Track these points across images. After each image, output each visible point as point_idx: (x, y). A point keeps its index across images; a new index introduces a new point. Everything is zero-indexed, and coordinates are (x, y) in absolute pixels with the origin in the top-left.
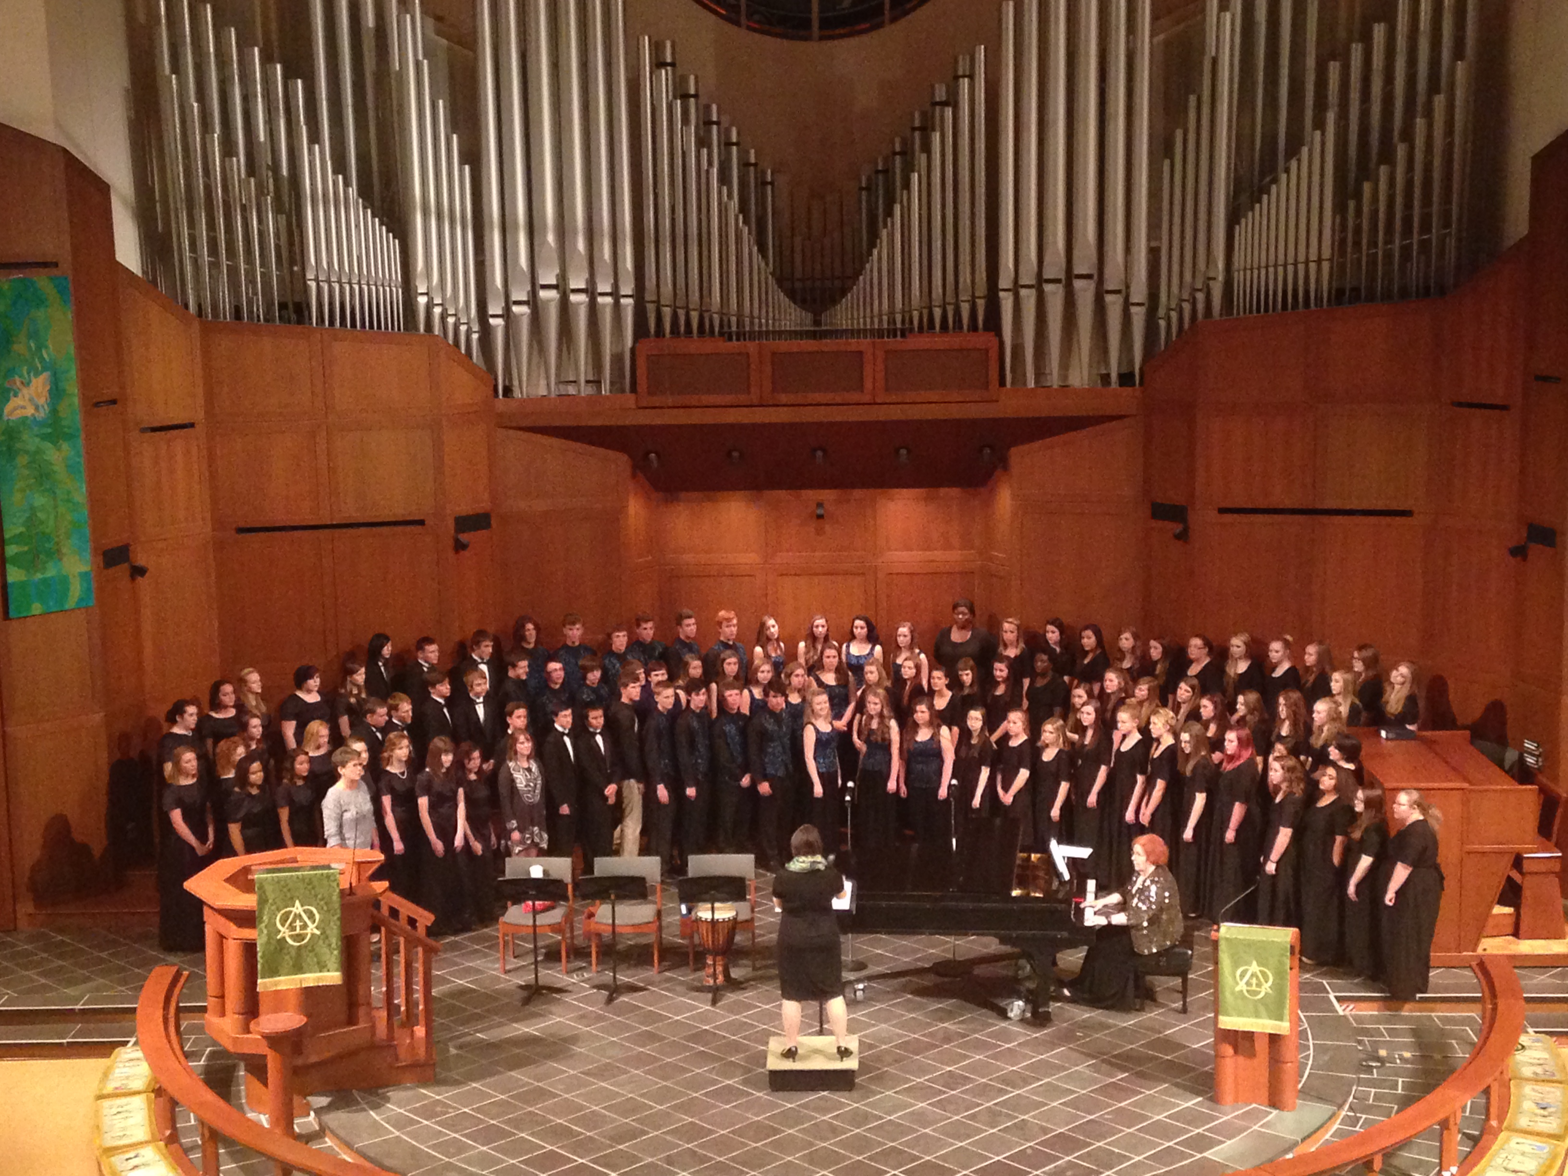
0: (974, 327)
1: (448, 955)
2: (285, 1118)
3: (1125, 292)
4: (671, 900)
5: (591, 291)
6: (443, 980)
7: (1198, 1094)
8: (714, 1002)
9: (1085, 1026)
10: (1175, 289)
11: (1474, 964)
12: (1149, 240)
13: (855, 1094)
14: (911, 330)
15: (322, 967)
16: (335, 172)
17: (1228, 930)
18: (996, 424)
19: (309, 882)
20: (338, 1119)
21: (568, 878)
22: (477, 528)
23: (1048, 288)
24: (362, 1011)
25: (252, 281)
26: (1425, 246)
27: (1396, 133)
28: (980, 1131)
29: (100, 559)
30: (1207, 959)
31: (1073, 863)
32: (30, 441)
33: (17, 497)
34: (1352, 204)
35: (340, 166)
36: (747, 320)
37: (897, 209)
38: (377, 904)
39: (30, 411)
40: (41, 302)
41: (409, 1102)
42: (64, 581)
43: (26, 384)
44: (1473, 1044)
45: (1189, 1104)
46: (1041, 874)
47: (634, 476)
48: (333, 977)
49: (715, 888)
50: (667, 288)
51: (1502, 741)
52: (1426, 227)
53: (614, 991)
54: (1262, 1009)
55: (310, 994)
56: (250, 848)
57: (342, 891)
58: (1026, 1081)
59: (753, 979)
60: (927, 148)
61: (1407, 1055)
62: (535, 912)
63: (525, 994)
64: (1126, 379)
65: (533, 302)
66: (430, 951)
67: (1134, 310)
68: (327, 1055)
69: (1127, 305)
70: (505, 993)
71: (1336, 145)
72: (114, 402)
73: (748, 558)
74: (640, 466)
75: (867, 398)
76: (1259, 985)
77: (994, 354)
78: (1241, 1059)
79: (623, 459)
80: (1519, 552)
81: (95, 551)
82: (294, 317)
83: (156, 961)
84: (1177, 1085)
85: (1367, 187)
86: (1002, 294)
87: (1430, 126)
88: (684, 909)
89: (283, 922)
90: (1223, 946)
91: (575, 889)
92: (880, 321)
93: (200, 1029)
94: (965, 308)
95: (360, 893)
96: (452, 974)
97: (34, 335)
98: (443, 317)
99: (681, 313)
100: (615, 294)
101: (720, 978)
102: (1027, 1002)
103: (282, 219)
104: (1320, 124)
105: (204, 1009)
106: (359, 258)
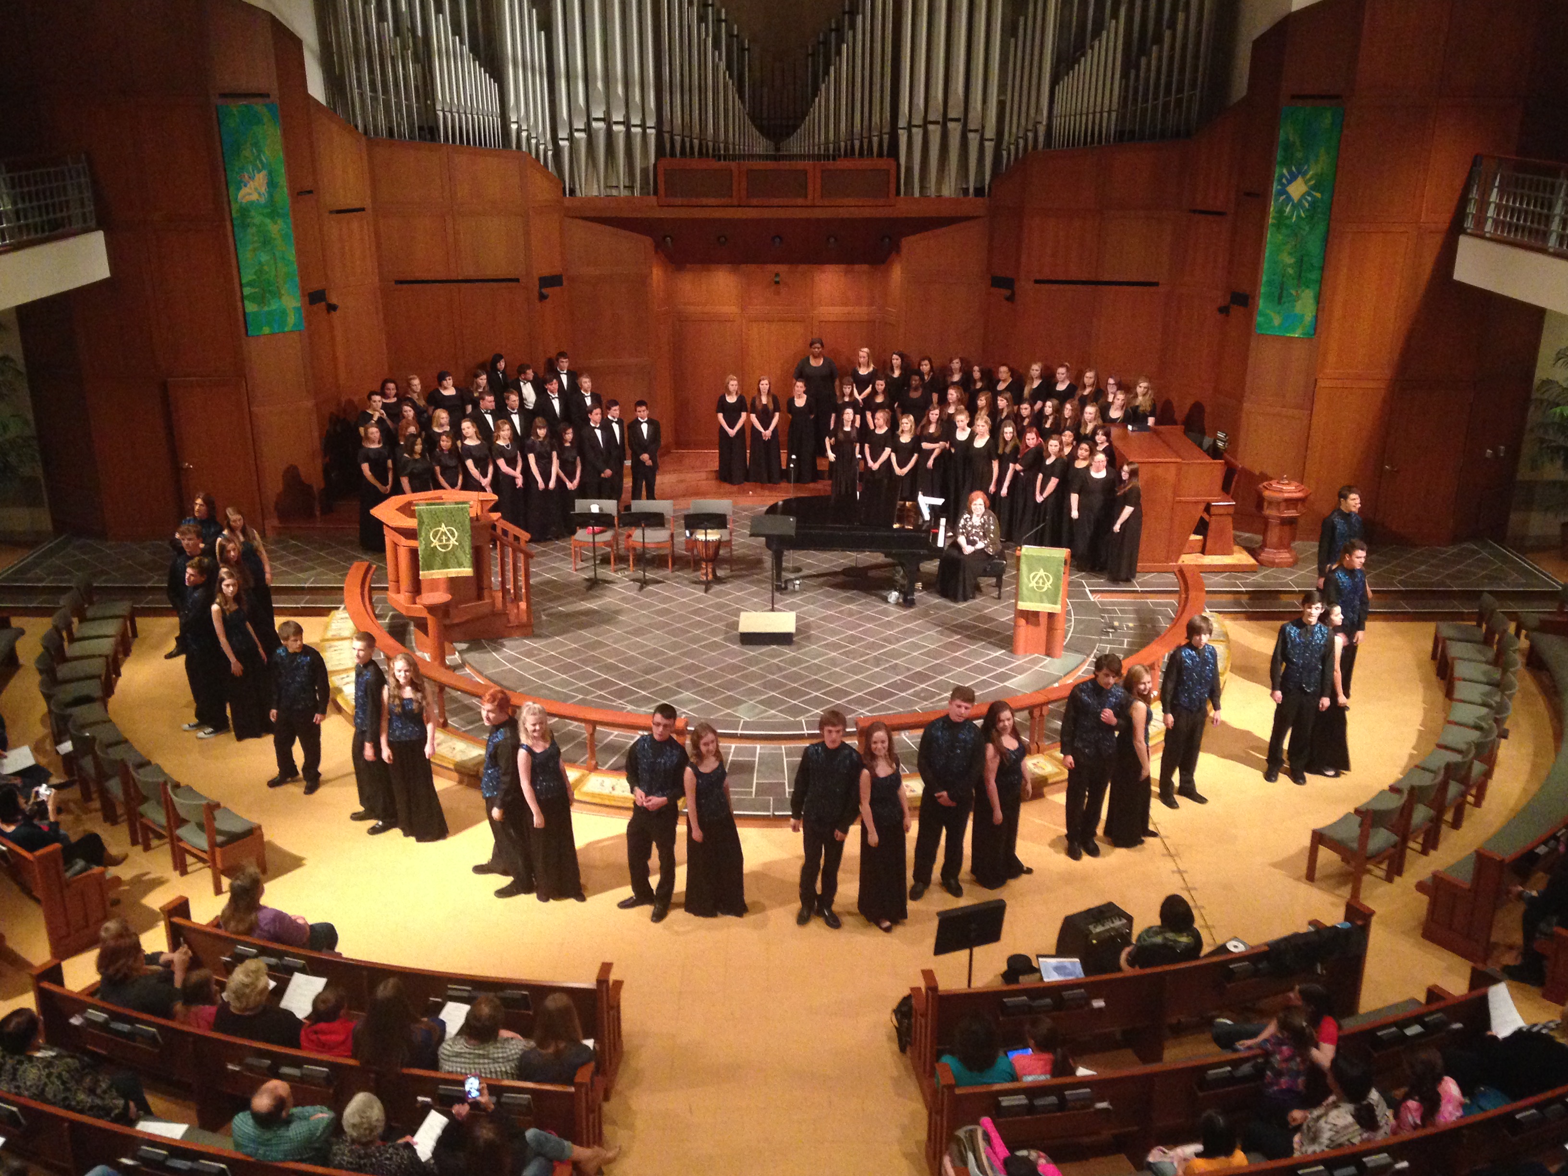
0: (880, 155)
1: (541, 559)
2: (440, 656)
3: (981, 131)
4: (680, 526)
5: (627, 123)
6: (537, 574)
7: (1002, 648)
8: (706, 591)
9: (936, 607)
10: (1014, 130)
11: (1176, 570)
12: (998, 96)
13: (793, 647)
14: (839, 156)
15: (460, 565)
16: (454, 34)
17: (1027, 550)
18: (894, 222)
19: (450, 512)
20: (474, 657)
21: (615, 513)
22: (552, 285)
23: (931, 127)
24: (486, 593)
25: (399, 110)
26: (1179, 102)
27: (1165, 23)
28: (869, 669)
29: (307, 298)
30: (1012, 567)
31: (932, 508)
32: (257, 219)
33: (249, 255)
34: (1133, 73)
35: (457, 30)
36: (731, 147)
37: (832, 69)
38: (494, 527)
39: (255, 197)
40: (259, 122)
41: (517, 647)
42: (284, 313)
43: (252, 178)
44: (1172, 619)
45: (997, 654)
46: (912, 514)
47: (656, 252)
48: (467, 571)
49: (708, 521)
50: (678, 121)
51: (1202, 432)
52: (1180, 90)
53: (644, 583)
54: (1044, 597)
55: (453, 583)
56: (414, 490)
57: (471, 519)
58: (898, 640)
59: (732, 577)
60: (853, 26)
61: (1131, 625)
62: (594, 534)
63: (589, 584)
64: (979, 192)
65: (588, 129)
66: (528, 556)
67: (987, 143)
68: (464, 619)
69: (982, 140)
70: (576, 583)
71: (1125, 30)
72: (310, 192)
73: (730, 309)
74: (659, 246)
75: (809, 203)
76: (1044, 583)
77: (893, 172)
78: (1030, 627)
79: (648, 241)
80: (1224, 310)
81: (303, 295)
82: (428, 137)
83: (355, 558)
84: (990, 643)
85: (1143, 61)
86: (900, 132)
87: (1187, 19)
88: (688, 533)
89: (435, 537)
90: (1023, 560)
91: (619, 519)
92: (819, 148)
93: (385, 601)
94: (875, 140)
95: (483, 521)
96: (543, 571)
97: (256, 144)
98: (529, 139)
99: (687, 140)
100: (643, 126)
101: (710, 577)
102: (900, 592)
103: (419, 67)
104: (1115, 15)
105: (386, 589)
106: (471, 96)
